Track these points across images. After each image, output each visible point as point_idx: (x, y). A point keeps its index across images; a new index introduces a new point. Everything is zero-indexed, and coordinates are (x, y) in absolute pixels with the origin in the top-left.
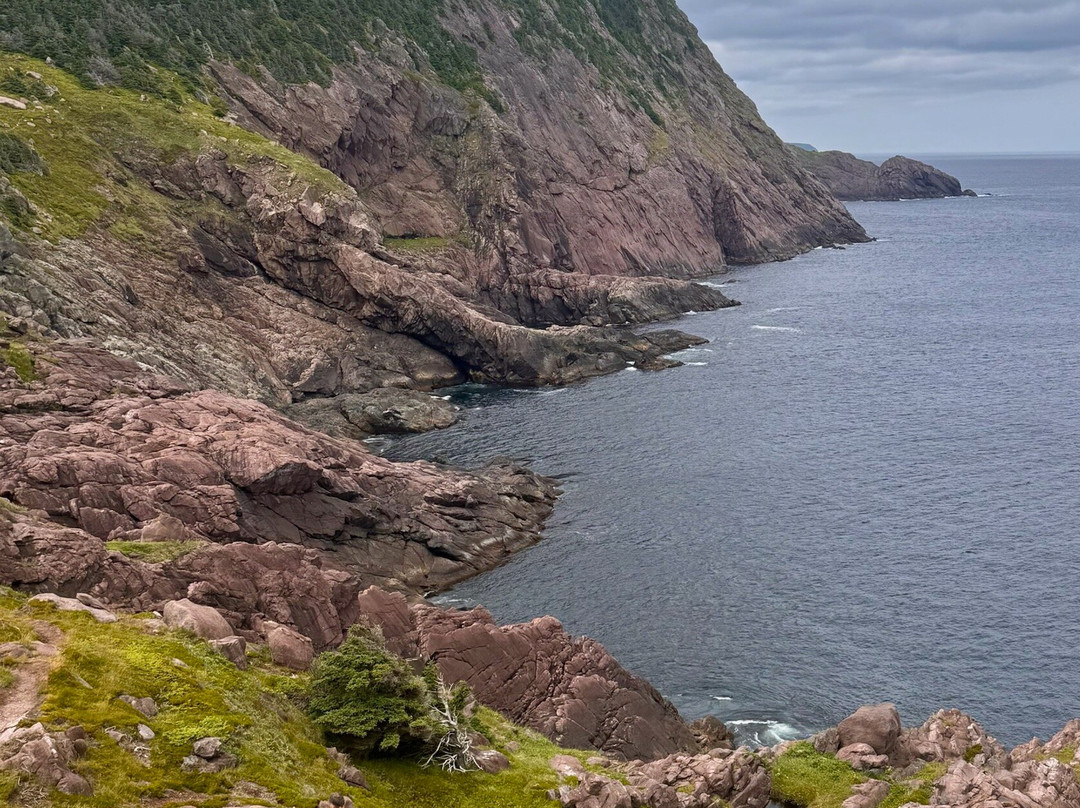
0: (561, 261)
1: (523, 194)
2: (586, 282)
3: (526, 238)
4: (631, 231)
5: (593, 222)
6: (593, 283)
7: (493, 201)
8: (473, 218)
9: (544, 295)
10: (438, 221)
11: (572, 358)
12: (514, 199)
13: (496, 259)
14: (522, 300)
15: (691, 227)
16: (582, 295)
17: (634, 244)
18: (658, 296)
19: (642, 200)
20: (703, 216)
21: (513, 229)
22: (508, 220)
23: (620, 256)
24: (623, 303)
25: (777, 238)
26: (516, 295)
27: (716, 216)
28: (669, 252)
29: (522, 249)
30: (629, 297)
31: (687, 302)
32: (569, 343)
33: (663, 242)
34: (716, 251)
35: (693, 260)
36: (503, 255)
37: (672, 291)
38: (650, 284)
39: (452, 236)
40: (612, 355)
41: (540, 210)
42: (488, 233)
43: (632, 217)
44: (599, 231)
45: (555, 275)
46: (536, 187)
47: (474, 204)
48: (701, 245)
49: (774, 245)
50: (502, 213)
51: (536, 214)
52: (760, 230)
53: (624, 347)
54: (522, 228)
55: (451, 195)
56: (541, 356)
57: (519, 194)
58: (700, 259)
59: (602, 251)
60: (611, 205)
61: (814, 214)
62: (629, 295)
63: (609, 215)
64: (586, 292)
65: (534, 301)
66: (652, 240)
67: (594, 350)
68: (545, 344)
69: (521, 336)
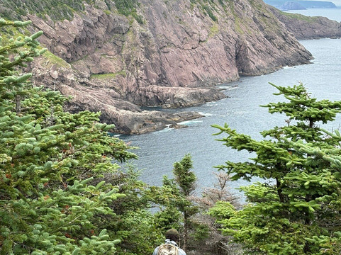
0: (162, 80)
1: (147, 56)
2: (167, 90)
3: (146, 73)
4: (197, 66)
5: (181, 63)
6: (169, 91)
7: (135, 59)
8: (128, 65)
9: (151, 95)
10: (113, 67)
11: (145, 125)
12: (143, 58)
13: (134, 81)
14: (143, 97)
15: (224, 62)
16: (165, 95)
17: (198, 71)
18: (194, 96)
19: (204, 53)
20: (231, 57)
21: (142, 70)
22: (140, 66)
23: (191, 76)
24: (179, 99)
25: (265, 64)
26: (141, 95)
27: (237, 57)
28: (213, 73)
29: (144, 77)
30: (182, 97)
31: (207, 98)
32: (146, 119)
33: (211, 69)
34: (235, 71)
35: (224, 76)
36: (137, 80)
37: (201, 94)
38: (192, 91)
39: (118, 72)
40: (160, 123)
41: (154, 62)
42: (132, 71)
43: (198, 60)
44: (184, 66)
45: (155, 88)
46: (154, 52)
47: (128, 60)
48: (227, 70)
49: (263, 68)
50: (138, 64)
51: (152, 63)
52: (258, 61)
53: (168, 120)
54: (145, 70)
55: (120, 57)
56: (134, 124)
57: (146, 56)
58: (226, 76)
59: (184, 74)
60: (189, 55)
61: (289, 52)
63: (188, 59)
64: (166, 95)
65: (147, 98)
66: (206, 69)
67: (156, 121)
68: (135, 120)
69: (126, 117)
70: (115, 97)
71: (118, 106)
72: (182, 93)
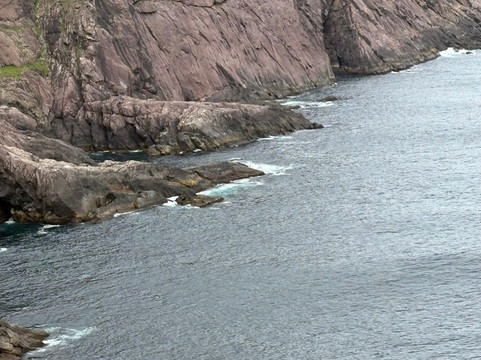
0: (143, 84)
1: (103, 20)
2: (157, 109)
3: (103, 64)
4: (229, 47)
5: (188, 40)
6: (165, 110)
7: (70, 29)
8: (51, 45)
9: (116, 123)
10: (15, 50)
11: (111, 197)
12: (91, 27)
13: (71, 86)
14: (95, 128)
15: (296, 39)
16: (153, 123)
17: (231, 61)
18: (232, 123)
19: (244, 15)
20: (311, 27)
21: (90, 57)
22: (85, 48)
23: (215, 74)
24: (193, 131)
25: (395, 45)
26: (89, 122)
27: (327, 25)
28: (270, 67)
29: (98, 76)
30: (199, 125)
31: (262, 127)
32: (114, 181)
33: (264, 57)
34: (323, 62)
35: (296, 75)
36: (79, 83)
37: (246, 117)
38: (224, 110)
39: (28, 64)
40: (152, 193)
41: (120, 36)
42: (65, 60)
43: (230, 32)
44: (194, 49)
45: (128, 103)
46: (118, 11)
47: (52, 32)
48: (305, 59)
49: (392, 53)
50: (79, 40)
51: (116, 41)
52: (377, 38)
53: (170, 184)
54: (99, 55)
55: (30, 23)
56: (80, 196)
57: (98, 21)
58: (303, 73)
59: (196, 68)
60: (208, 21)
61: (449, 15)
62: (199, 123)
63: (206, 32)
64: (158, 120)
65: (106, 129)
66: (251, 56)
67: (138, 187)
68: (86, 184)
69: (61, 176)
70: (24, 128)
71: (35, 151)
72: (198, 116)
